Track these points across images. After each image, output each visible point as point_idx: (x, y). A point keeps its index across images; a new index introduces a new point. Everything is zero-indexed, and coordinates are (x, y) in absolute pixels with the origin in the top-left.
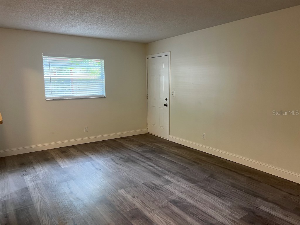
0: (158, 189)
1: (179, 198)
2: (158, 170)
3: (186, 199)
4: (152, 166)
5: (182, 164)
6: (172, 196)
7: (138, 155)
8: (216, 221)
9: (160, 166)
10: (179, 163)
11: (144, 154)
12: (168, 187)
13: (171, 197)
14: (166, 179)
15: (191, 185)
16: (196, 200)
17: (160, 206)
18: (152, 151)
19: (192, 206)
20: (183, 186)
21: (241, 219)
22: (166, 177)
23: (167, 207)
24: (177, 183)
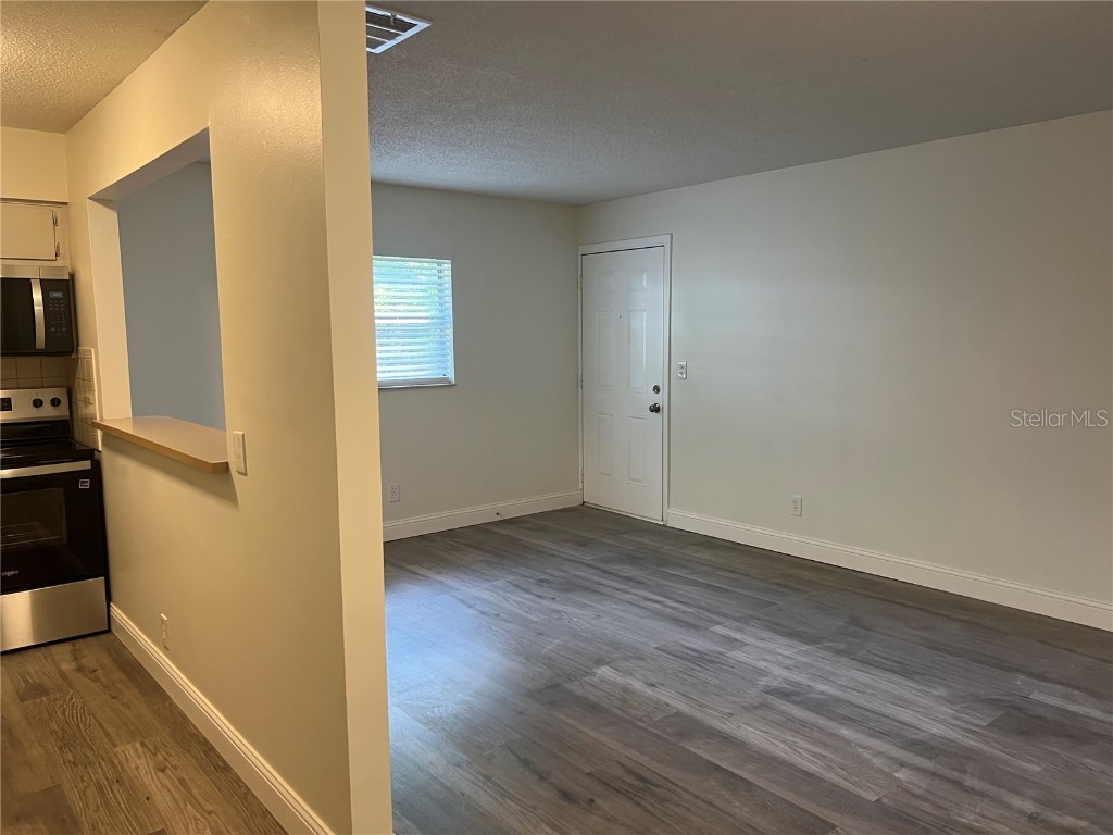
0: (712, 662)
1: (789, 682)
2: (684, 613)
3: (811, 684)
4: (657, 602)
5: (746, 592)
6: (765, 679)
7: (592, 571)
8: (923, 734)
9: (682, 600)
10: (739, 590)
11: (608, 567)
12: (739, 655)
13: (763, 681)
14: (723, 636)
15: (805, 648)
16: (841, 686)
17: (745, 705)
18: (632, 559)
19: (838, 701)
20: (787, 653)
21: (991, 725)
22: (719, 629)
23: (764, 705)
24: (762, 644)
